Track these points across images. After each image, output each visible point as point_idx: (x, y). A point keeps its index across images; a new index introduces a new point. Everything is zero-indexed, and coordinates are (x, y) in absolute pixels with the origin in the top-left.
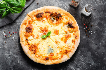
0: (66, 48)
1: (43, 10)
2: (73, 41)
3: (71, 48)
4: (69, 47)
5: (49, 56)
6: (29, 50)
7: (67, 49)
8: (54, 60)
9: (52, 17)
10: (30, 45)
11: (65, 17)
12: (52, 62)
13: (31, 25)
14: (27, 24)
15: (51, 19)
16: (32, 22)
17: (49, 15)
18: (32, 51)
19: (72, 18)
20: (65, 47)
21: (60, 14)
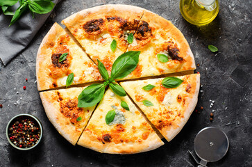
0: (160, 114)
1: (102, 13)
2: (179, 98)
3: (172, 117)
4: (170, 115)
5: (112, 131)
6: (61, 114)
7: (163, 118)
8: (124, 143)
9: (124, 32)
10: (63, 101)
11: (160, 32)
12: (117, 147)
13: (65, 48)
14: (56, 45)
15: (121, 36)
16: (68, 40)
17: (119, 25)
18: (69, 116)
19: (177, 35)
20: (159, 111)
21: (146, 25)
